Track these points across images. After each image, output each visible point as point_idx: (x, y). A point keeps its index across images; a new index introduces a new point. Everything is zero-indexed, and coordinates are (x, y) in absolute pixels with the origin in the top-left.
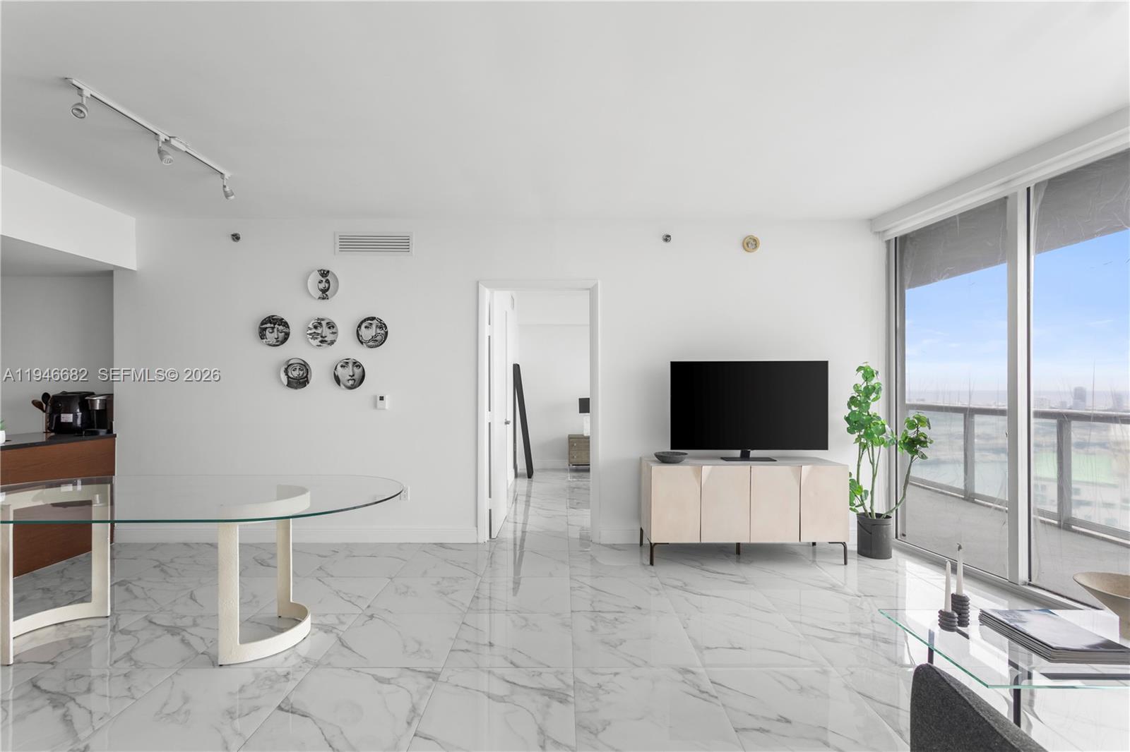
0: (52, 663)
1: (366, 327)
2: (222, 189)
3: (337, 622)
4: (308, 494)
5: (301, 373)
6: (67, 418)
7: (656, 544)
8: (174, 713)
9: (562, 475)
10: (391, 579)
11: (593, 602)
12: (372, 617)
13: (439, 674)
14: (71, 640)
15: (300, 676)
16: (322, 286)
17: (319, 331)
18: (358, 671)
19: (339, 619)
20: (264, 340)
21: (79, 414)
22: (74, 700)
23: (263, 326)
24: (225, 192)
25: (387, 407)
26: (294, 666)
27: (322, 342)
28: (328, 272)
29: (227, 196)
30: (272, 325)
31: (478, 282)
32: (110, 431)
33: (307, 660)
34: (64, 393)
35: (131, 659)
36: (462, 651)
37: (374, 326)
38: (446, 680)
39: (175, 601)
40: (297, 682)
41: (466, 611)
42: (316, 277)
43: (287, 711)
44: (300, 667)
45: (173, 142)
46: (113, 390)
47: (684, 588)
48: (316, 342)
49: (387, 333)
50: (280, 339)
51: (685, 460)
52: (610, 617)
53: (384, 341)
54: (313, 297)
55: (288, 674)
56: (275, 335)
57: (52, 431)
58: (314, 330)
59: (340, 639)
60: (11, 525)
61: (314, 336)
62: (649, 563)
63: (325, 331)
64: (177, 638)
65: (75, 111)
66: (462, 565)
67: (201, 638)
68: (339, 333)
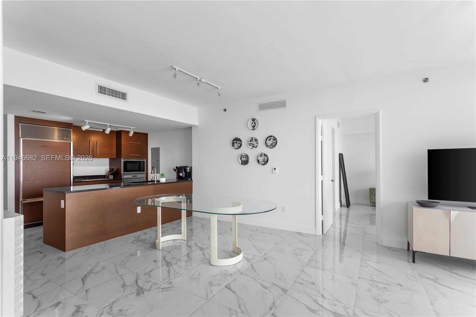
0: (170, 252)
1: (269, 140)
2: (218, 94)
3: (252, 258)
4: (241, 206)
5: (246, 159)
6: (181, 174)
7: (416, 251)
8: (195, 278)
9: (367, 207)
10: (276, 244)
11: (372, 275)
12: (265, 259)
13: (287, 291)
14: (175, 246)
15: (235, 276)
16: (253, 125)
17: (252, 143)
18: (256, 280)
19: (253, 257)
20: (234, 147)
21: (184, 173)
22: (172, 265)
23: (234, 142)
24: (219, 94)
25: (277, 173)
26: (234, 272)
27: (253, 147)
28: (255, 119)
29: (219, 96)
30: (236, 141)
31: (316, 117)
32: (191, 179)
33: (239, 271)
34: (181, 166)
35: (188, 256)
36: (300, 283)
37: (272, 139)
38: (290, 295)
39: (204, 239)
40: (234, 278)
41: (305, 265)
42: (251, 121)
43: (228, 288)
44: (236, 273)
45: (202, 80)
46: (192, 165)
47: (435, 280)
48: (251, 147)
49: (277, 142)
50: (239, 146)
51: (439, 206)
52: (382, 286)
53: (276, 145)
54: (249, 129)
55: (231, 274)
56: (237, 145)
57: (178, 179)
58: (250, 142)
59: (252, 265)
60: (161, 207)
61: (250, 144)
62: (412, 261)
63: (254, 142)
64: (202, 252)
65: (174, 76)
66: (307, 244)
67: (208, 254)
68: (259, 143)
